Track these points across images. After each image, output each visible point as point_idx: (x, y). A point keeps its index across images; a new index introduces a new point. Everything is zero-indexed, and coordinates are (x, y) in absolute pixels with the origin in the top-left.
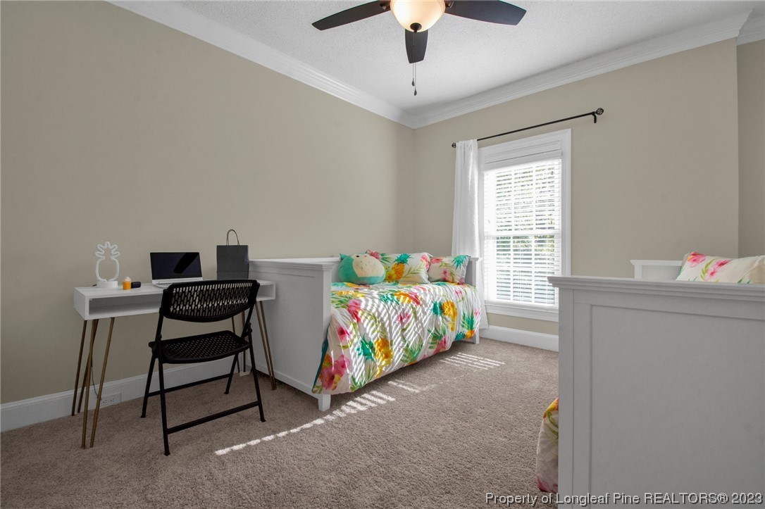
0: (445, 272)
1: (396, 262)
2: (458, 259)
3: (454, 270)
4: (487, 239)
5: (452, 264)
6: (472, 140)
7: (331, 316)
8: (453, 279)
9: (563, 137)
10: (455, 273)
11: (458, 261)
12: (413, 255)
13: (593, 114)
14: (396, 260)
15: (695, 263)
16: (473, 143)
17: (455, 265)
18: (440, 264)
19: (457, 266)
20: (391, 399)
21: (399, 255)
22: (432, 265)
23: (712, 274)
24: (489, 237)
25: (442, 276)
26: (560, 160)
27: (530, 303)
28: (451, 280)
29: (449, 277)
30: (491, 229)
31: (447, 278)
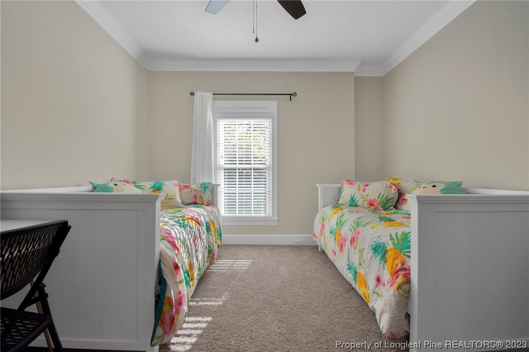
0: (195, 197)
1: (152, 189)
2: (204, 186)
3: (202, 195)
4: (219, 170)
5: (200, 190)
6: (209, 93)
7: (160, 252)
8: (202, 202)
9: (272, 105)
10: (204, 197)
11: (205, 187)
12: (166, 183)
13: (291, 95)
14: (151, 188)
15: (351, 186)
16: (209, 95)
17: (203, 190)
18: (190, 190)
19: (205, 191)
20: (209, 319)
21: (152, 183)
22: (182, 190)
23: (364, 190)
24: (220, 169)
25: (193, 200)
26: (271, 120)
27: (250, 215)
28: (201, 202)
29: (199, 201)
30: (222, 162)
31: (197, 202)
